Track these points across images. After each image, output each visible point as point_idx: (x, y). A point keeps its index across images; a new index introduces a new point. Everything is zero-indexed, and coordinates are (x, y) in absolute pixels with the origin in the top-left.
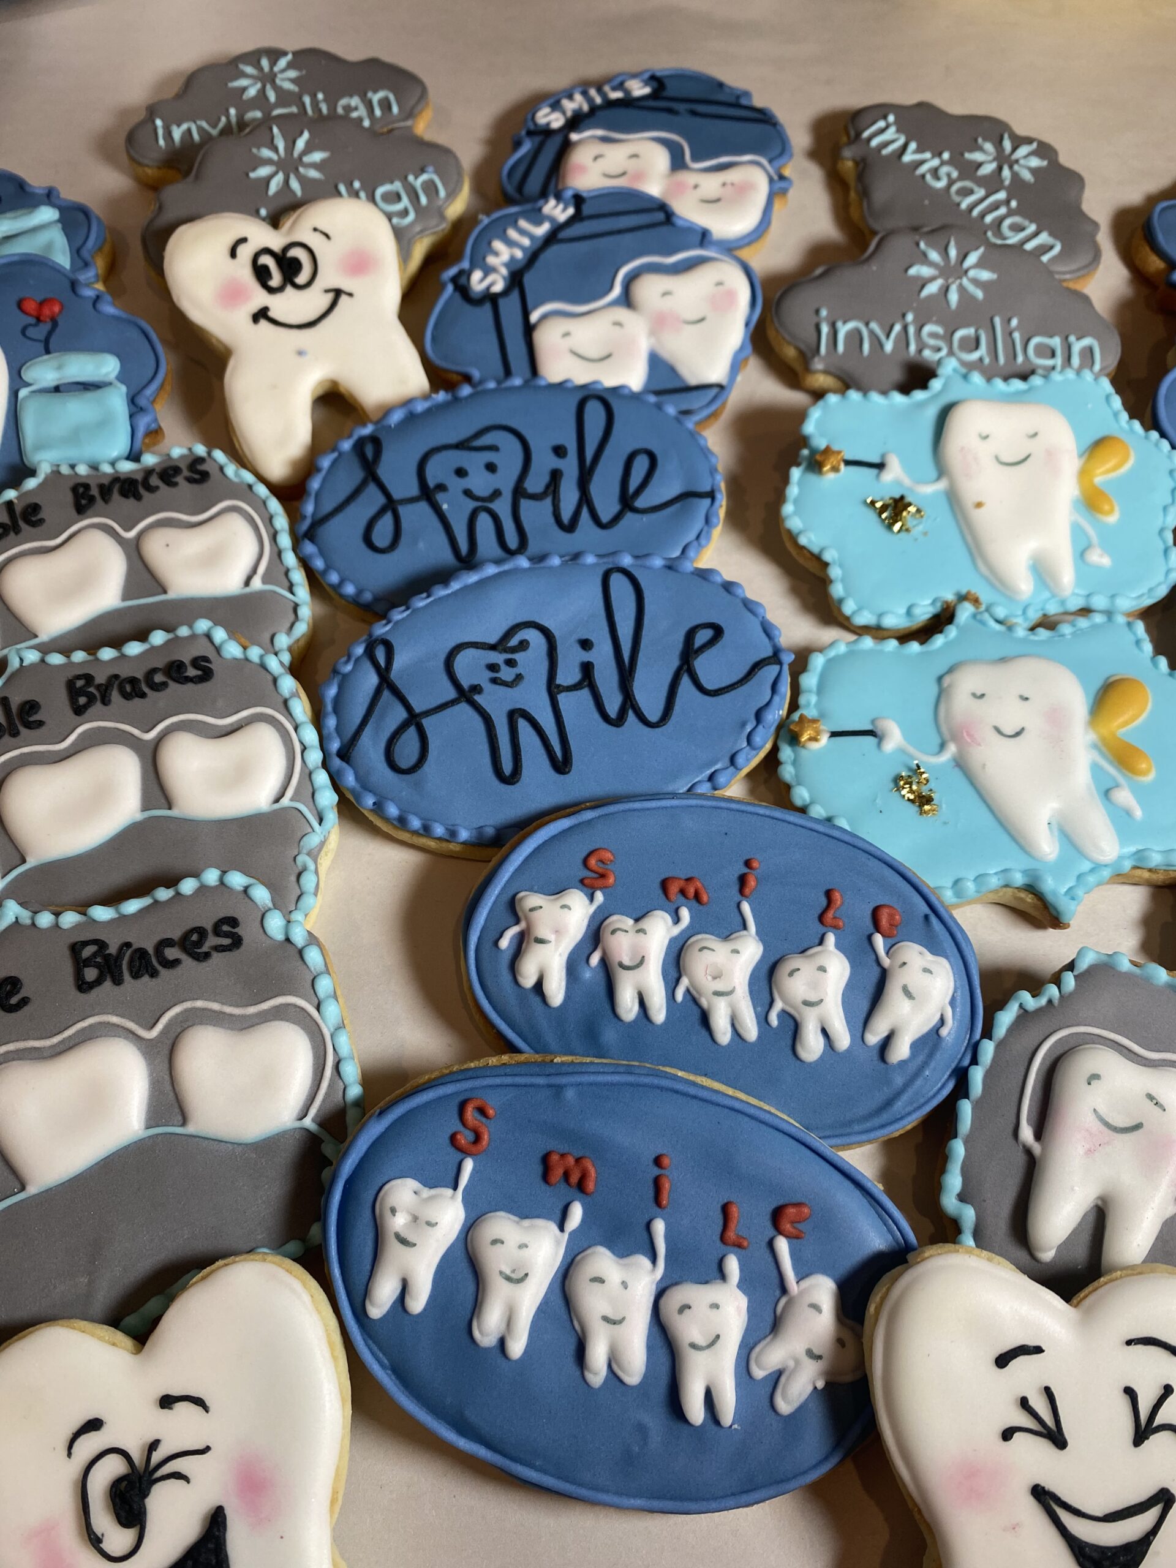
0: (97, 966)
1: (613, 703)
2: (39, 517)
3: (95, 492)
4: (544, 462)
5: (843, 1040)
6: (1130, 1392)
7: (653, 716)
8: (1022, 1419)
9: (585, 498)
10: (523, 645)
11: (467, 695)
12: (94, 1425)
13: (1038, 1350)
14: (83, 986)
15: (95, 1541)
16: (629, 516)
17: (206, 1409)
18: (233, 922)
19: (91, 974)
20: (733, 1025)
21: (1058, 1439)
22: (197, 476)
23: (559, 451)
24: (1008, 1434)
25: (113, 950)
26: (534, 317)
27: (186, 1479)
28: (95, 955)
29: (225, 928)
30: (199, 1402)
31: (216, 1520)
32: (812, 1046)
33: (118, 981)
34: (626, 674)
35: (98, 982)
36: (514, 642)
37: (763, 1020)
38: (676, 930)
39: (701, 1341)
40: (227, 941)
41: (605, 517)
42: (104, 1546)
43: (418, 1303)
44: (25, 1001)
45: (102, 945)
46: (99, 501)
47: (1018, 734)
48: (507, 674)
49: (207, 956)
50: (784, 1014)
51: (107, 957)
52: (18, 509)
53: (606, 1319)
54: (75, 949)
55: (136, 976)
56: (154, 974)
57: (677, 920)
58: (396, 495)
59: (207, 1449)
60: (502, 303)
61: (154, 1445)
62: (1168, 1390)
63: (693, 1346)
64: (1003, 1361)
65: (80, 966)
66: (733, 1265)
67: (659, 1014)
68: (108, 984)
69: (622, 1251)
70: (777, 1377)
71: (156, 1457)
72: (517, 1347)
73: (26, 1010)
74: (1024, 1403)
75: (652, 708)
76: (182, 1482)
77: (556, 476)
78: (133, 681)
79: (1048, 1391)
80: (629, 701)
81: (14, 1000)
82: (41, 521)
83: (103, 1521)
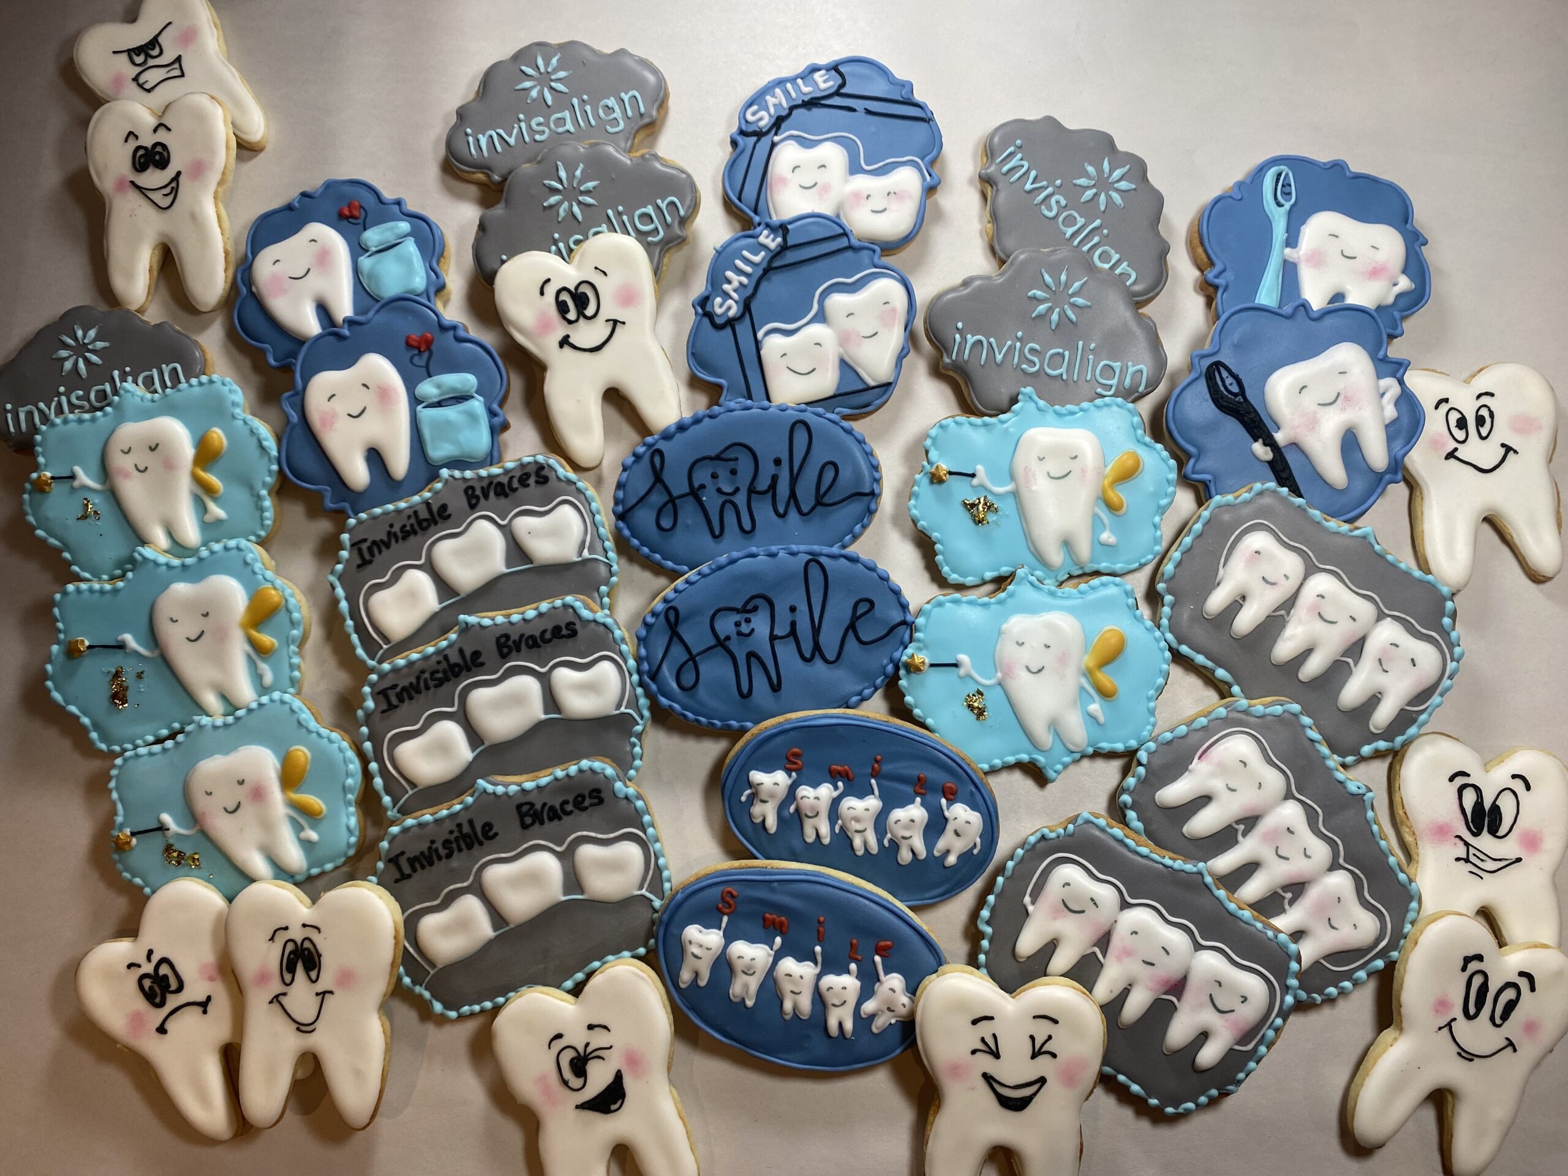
0: (530, 815)
1: (807, 648)
2: (448, 513)
3: (478, 492)
4: (767, 469)
5: (922, 853)
6: (1032, 1038)
7: (831, 657)
8: (981, 1046)
9: (793, 495)
10: (755, 609)
11: (722, 643)
12: (559, 1036)
13: (992, 1018)
14: (525, 827)
15: (565, 1083)
16: (819, 508)
17: (609, 1030)
18: (598, 791)
19: (528, 820)
20: (865, 846)
21: (996, 1055)
22: (541, 480)
23: (778, 462)
24: (974, 1052)
25: (538, 807)
26: (760, 335)
27: (603, 1059)
28: (529, 810)
29: (595, 794)
30: (605, 1027)
31: (619, 1076)
32: (905, 856)
33: (542, 823)
34: (816, 631)
35: (532, 824)
36: (749, 607)
37: (880, 841)
38: (835, 794)
39: (837, 1003)
40: (596, 801)
41: (805, 509)
42: (570, 1084)
43: (703, 983)
44: (496, 834)
45: (532, 805)
46: (482, 500)
47: (1040, 671)
48: (745, 628)
49: (586, 809)
50: (891, 841)
51: (536, 812)
52: (435, 509)
53: (792, 992)
54: (519, 807)
55: (551, 819)
56: (560, 819)
57: (836, 788)
58: (675, 493)
59: (611, 1047)
60: (738, 328)
61: (587, 1045)
62: (1050, 1037)
63: (834, 1005)
64: (975, 1022)
65: (522, 816)
66: (853, 966)
67: (826, 841)
68: (537, 824)
69: (800, 959)
70: (872, 1017)
71: (589, 1050)
72: (750, 1003)
73: (498, 838)
74: (983, 1040)
75: (831, 654)
76: (601, 1060)
77: (775, 479)
78: (532, 637)
79: (994, 1036)
80: (817, 648)
81: (491, 834)
82: (449, 516)
83: (568, 1074)
